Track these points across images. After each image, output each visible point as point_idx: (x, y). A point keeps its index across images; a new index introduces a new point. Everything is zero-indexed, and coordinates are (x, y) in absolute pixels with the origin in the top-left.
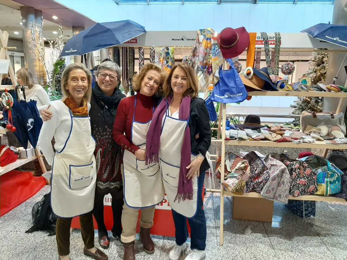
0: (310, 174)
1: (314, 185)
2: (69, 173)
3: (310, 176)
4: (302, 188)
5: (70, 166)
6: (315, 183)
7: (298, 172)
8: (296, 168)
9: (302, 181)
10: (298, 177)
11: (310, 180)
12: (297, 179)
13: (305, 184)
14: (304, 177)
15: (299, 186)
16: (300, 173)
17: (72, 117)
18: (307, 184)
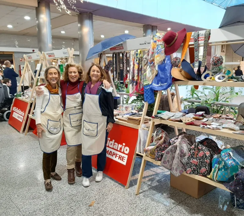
0: (202, 156)
1: (206, 168)
2: (47, 124)
3: (202, 158)
4: (194, 167)
5: (48, 120)
6: (206, 166)
7: (193, 152)
8: (191, 149)
9: (194, 161)
10: (192, 157)
11: (202, 162)
12: (191, 158)
13: (197, 165)
14: (197, 158)
15: (191, 165)
16: (194, 154)
17: (50, 94)
18: (199, 165)
